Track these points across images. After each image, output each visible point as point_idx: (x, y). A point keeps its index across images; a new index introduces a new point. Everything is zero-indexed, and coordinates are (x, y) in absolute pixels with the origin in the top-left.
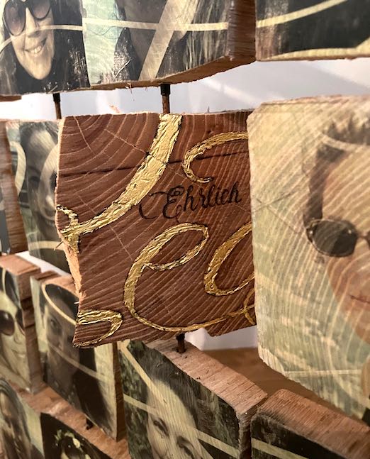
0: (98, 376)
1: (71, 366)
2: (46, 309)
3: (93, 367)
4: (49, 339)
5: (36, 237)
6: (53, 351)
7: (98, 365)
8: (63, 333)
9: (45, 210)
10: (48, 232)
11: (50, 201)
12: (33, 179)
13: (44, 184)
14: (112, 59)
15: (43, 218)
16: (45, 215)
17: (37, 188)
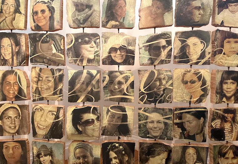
0: (128, 123)
2: (109, 113)
4: (108, 121)
5: (108, 96)
9: (114, 89)
10: (114, 94)
11: (116, 87)
12: (111, 82)
13: (114, 83)
14: (147, 61)
15: (112, 91)
16: (114, 90)
17: (112, 84)
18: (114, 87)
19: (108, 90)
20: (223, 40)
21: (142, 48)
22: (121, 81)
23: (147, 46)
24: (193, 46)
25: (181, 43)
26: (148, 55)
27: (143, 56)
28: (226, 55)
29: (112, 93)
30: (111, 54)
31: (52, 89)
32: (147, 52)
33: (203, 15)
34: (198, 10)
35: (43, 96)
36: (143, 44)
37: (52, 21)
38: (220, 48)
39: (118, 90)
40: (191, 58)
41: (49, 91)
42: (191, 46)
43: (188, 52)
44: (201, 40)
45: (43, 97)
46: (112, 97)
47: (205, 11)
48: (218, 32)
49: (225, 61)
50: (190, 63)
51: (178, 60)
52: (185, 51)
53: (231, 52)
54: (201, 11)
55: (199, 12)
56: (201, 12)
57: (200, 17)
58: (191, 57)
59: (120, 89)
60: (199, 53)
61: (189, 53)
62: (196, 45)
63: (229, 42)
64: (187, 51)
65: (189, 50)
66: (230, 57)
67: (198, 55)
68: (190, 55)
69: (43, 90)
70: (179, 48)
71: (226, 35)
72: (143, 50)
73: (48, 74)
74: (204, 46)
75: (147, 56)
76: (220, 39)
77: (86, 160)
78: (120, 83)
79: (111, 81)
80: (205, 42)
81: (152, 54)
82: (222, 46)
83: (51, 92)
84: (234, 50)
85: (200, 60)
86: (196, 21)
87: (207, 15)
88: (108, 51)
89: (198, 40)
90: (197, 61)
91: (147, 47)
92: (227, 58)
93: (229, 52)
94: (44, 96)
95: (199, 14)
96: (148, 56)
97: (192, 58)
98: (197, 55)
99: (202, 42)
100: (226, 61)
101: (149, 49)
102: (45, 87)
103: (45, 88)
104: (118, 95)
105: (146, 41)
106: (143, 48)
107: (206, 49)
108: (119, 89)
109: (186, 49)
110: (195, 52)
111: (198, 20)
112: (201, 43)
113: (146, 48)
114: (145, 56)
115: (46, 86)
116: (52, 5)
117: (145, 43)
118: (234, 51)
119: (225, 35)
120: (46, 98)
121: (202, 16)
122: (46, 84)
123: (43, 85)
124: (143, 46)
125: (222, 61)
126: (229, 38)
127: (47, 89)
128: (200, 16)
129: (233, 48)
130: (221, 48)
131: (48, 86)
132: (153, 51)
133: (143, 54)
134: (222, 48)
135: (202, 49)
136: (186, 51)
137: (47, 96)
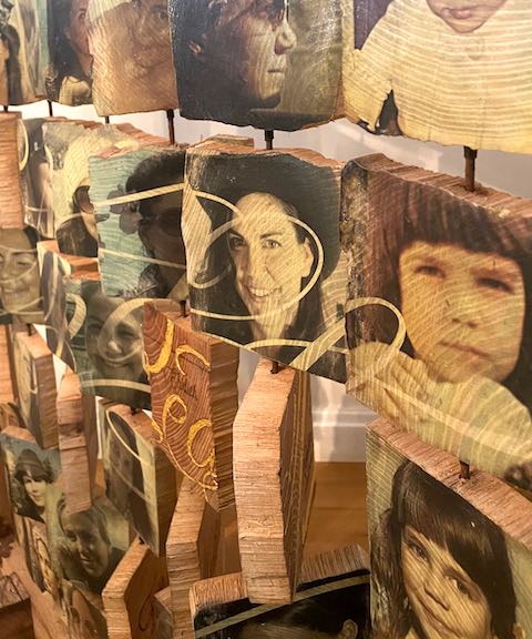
0: (146, 499)
1: (127, 486)
2: (109, 431)
3: (142, 490)
4: (111, 459)
5: (91, 376)
6: (114, 470)
7: (146, 488)
8: (122, 456)
9: (107, 353)
10: (107, 371)
11: (114, 345)
12: (93, 326)
13: (106, 332)
14: (136, 282)
15: (103, 360)
16: (105, 357)
17: (98, 334)
18: (109, 347)
19: (86, 354)
20: (393, 244)
21: (108, 217)
22: (129, 327)
23: (132, 208)
24: (264, 247)
25: (209, 223)
26: (139, 254)
27: (118, 254)
28: (420, 363)
29: (103, 366)
30: (83, 214)
31: (35, 290)
32: (136, 235)
33: (300, 53)
34: (271, 18)
35: (12, 312)
36: (112, 196)
37: (13, 75)
38: (377, 301)
39: (122, 359)
40: (257, 317)
41: (27, 296)
42: (255, 244)
43: (242, 282)
44: (298, 221)
45: (10, 316)
46: (103, 382)
47: (308, 29)
48: (355, 182)
49: (415, 402)
50: (253, 345)
51: (204, 313)
52: (229, 269)
53: (458, 355)
54: (289, 31)
55: (273, 36)
56: (285, 36)
57: (285, 71)
58: (258, 313)
59: (128, 356)
60: (295, 298)
61: (247, 288)
62: (277, 250)
63: (431, 269)
64: (240, 274)
65: (246, 268)
66: (447, 386)
67: (288, 310)
68: (253, 297)
69: (9, 294)
70: (204, 250)
71: (406, 212)
72: (113, 225)
73: (17, 246)
74: (311, 259)
75: (136, 258)
76: (370, 233)
77: (92, 547)
78: (124, 333)
79: (95, 322)
80: (316, 238)
81: (158, 249)
82: (392, 289)
83: (34, 299)
84: (473, 344)
85: (301, 343)
86: (265, 96)
87: (320, 53)
88: (71, 200)
89: (284, 216)
90: (284, 342)
91: (133, 210)
92: (432, 386)
93: (443, 343)
94: (15, 309)
95: (279, 50)
96: (141, 258)
97: (263, 316)
98: (285, 307)
99: (302, 235)
100: (425, 408)
101: (141, 222)
102: (13, 283)
103: (14, 285)
104: (123, 379)
105: (124, 185)
106: (112, 215)
107: (325, 284)
108: (123, 354)
109: (232, 262)
110: (273, 285)
111: (276, 90)
112: (301, 240)
113: (127, 217)
114: (125, 255)
115: (16, 282)
116: (11, 22)
117: (119, 193)
118: (474, 351)
119: (400, 208)
120: (19, 316)
121: (291, 61)
122: (16, 276)
123: (7, 279)
124: (114, 209)
125: (397, 392)
126: (435, 240)
127: (19, 290)
128: (282, 61)
129: (472, 325)
130: (384, 303)
131: (22, 280)
132: (160, 231)
133: (117, 247)
134: (391, 306)
135: (306, 273)
136: (234, 271)
137: (23, 310)
